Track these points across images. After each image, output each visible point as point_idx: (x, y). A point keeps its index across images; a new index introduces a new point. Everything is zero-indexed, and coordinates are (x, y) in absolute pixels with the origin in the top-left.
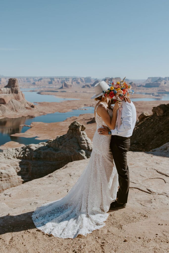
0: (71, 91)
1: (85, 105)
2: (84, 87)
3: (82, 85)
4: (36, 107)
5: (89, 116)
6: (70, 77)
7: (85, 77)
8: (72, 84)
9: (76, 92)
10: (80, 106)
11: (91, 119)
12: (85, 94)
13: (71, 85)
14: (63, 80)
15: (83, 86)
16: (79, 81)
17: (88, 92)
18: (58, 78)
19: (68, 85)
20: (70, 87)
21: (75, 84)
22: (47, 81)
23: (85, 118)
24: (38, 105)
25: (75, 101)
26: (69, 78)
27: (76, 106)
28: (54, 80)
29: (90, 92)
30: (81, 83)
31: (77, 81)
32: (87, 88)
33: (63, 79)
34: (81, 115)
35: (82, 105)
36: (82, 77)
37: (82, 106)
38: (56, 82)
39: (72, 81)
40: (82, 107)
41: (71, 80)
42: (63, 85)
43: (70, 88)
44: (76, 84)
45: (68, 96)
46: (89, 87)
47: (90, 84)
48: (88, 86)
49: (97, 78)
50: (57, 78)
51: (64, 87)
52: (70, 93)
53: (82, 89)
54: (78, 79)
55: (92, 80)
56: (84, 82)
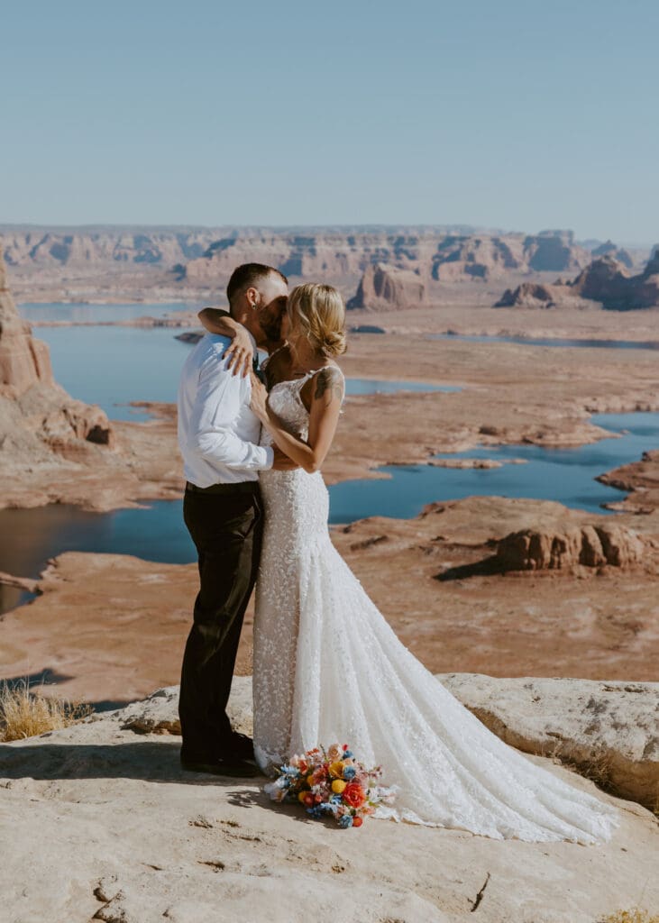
0: (417, 330)
1: (484, 431)
2: (509, 300)
3: (504, 289)
4: (124, 441)
5: (488, 519)
6: (428, 233)
7: (534, 231)
8: (435, 274)
9: (450, 333)
10: (445, 441)
11: (491, 543)
12: (513, 349)
13: (422, 287)
14: (377, 251)
15: (508, 292)
16: (485, 256)
17: (536, 333)
18: (340, 239)
19: (402, 288)
20: (413, 300)
21: (456, 281)
22: (270, 255)
23: (458, 531)
24: (155, 422)
25: (422, 397)
26: (413, 241)
27: (418, 441)
28: (313, 252)
29: (551, 334)
30: (497, 270)
31: (471, 257)
32: (531, 307)
33: (373, 247)
34: (434, 505)
35: (465, 433)
36: (510, 235)
37: (463, 440)
38: (324, 266)
39: (434, 258)
40: (462, 447)
41: (427, 250)
42: (369, 288)
43: (414, 307)
44: (462, 281)
45: (382, 362)
46: (545, 304)
47: (558, 283)
48: (540, 293)
49: (614, 241)
50: (334, 239)
51: (370, 297)
52: (404, 337)
53: (494, 310)
54: (478, 242)
55: (574, 253)
56: (525, 268)
